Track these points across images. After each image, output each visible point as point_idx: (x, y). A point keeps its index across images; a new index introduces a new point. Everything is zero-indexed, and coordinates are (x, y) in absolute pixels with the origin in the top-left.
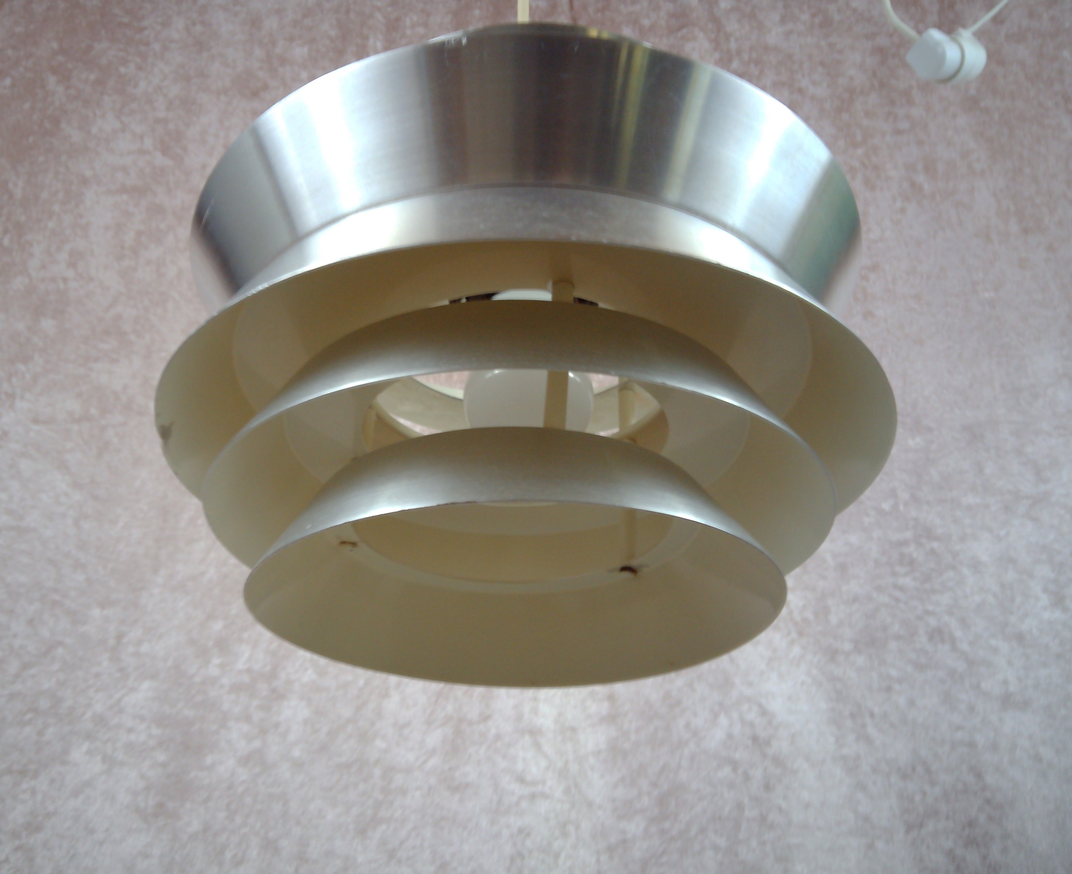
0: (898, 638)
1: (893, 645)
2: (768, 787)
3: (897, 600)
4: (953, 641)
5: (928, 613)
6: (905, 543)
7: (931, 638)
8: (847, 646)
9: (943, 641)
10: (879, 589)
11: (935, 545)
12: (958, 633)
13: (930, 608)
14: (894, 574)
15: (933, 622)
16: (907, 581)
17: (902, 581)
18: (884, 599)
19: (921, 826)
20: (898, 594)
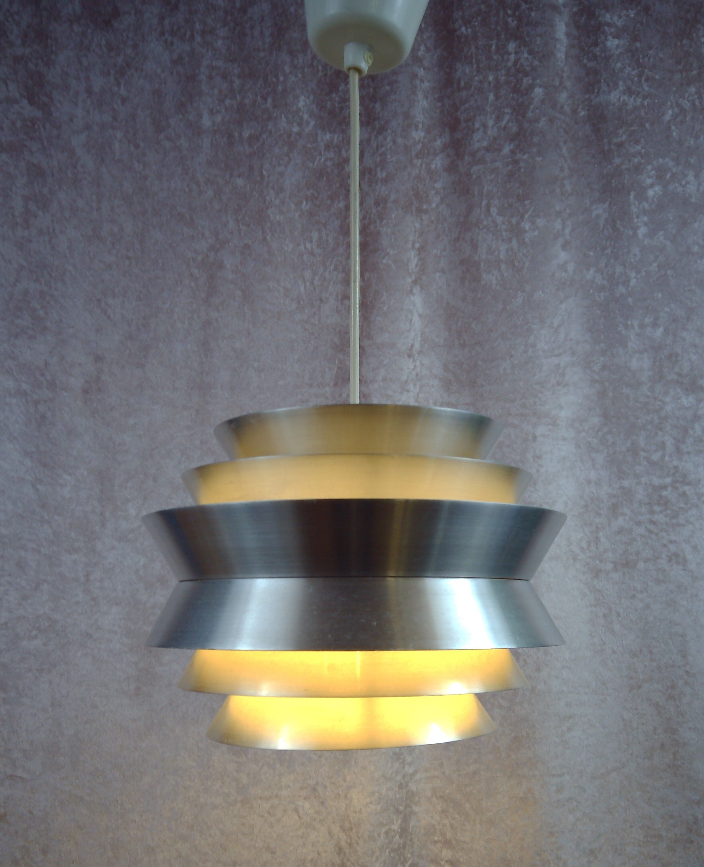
0: (647, 560)
1: (641, 565)
2: (538, 670)
3: (650, 532)
4: (685, 561)
5: (671, 542)
6: (664, 487)
7: (670, 561)
8: (609, 566)
9: (678, 563)
10: (639, 523)
11: (686, 488)
12: (690, 557)
13: (674, 538)
14: (652, 512)
15: (672, 548)
16: (660, 518)
17: (656, 518)
18: (641, 530)
19: (640, 687)
20: (652, 527)
